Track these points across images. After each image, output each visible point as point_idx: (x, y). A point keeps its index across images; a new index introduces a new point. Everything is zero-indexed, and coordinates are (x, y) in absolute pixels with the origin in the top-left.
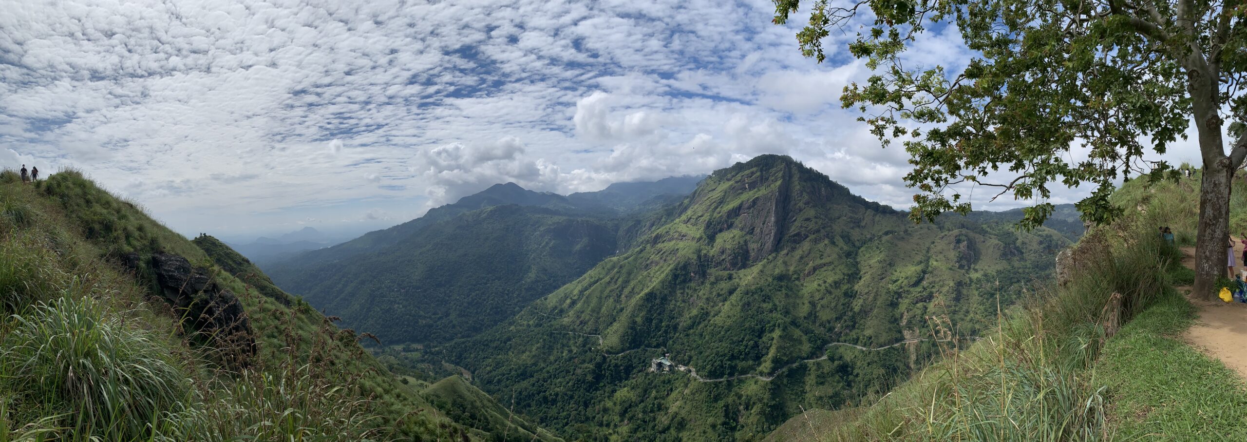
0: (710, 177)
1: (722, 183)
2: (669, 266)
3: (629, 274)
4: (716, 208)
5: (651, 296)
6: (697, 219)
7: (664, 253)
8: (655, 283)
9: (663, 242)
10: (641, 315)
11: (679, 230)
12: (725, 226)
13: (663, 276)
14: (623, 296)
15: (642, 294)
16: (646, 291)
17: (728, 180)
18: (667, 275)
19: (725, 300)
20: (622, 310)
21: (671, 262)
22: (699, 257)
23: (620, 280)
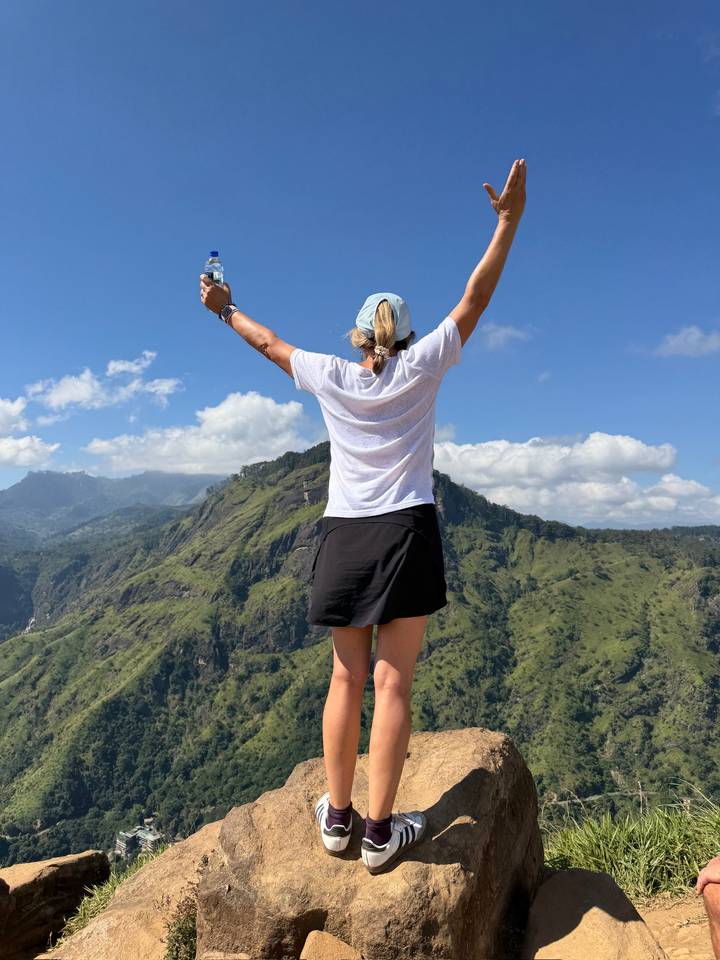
0: (236, 477)
1: (258, 489)
2: (154, 648)
3: (66, 666)
4: (250, 535)
5: (114, 708)
6: (212, 557)
7: (144, 622)
8: (123, 684)
9: (143, 602)
10: (93, 746)
11: (177, 578)
12: (267, 570)
13: (141, 667)
14: (51, 712)
15: (96, 705)
16: (104, 697)
17: (272, 484)
18: (150, 666)
19: (266, 709)
20: (48, 739)
21: (160, 639)
22: (215, 630)
23: (46, 679)
